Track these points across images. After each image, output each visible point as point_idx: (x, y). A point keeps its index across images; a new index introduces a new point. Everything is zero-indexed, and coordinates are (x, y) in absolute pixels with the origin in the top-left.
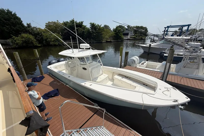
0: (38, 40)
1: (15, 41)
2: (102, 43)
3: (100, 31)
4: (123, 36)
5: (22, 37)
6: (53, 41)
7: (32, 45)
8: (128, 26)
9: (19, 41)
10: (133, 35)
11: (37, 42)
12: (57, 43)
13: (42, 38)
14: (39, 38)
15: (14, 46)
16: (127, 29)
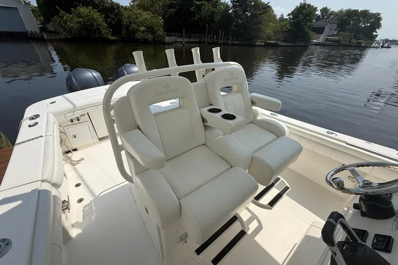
0: (110, 25)
1: (65, 22)
2: (254, 46)
3: (256, 12)
4: (311, 34)
5: (79, 16)
6: (143, 32)
7: (97, 35)
8: (325, 10)
9: (73, 23)
10: (333, 35)
11: (109, 30)
12: (150, 37)
13: (120, 21)
14: (113, 19)
15: (64, 35)
16: (318, 18)
